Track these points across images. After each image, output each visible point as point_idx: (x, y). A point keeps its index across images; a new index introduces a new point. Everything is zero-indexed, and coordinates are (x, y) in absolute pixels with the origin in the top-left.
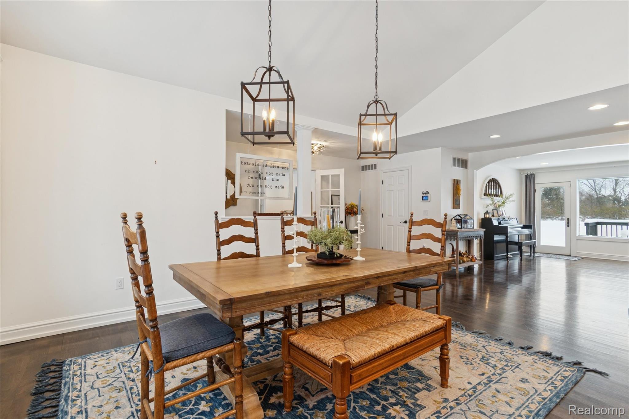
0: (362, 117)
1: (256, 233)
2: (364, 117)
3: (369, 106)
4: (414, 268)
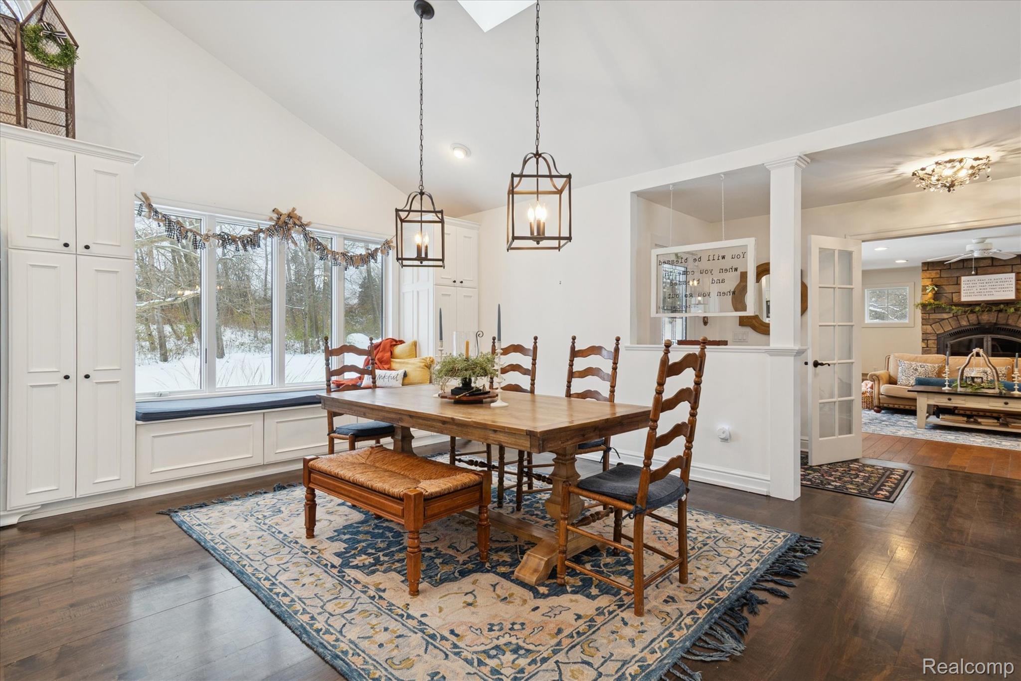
0: (515, 178)
1: (534, 364)
2: (519, 178)
3: (525, 162)
4: (451, 420)
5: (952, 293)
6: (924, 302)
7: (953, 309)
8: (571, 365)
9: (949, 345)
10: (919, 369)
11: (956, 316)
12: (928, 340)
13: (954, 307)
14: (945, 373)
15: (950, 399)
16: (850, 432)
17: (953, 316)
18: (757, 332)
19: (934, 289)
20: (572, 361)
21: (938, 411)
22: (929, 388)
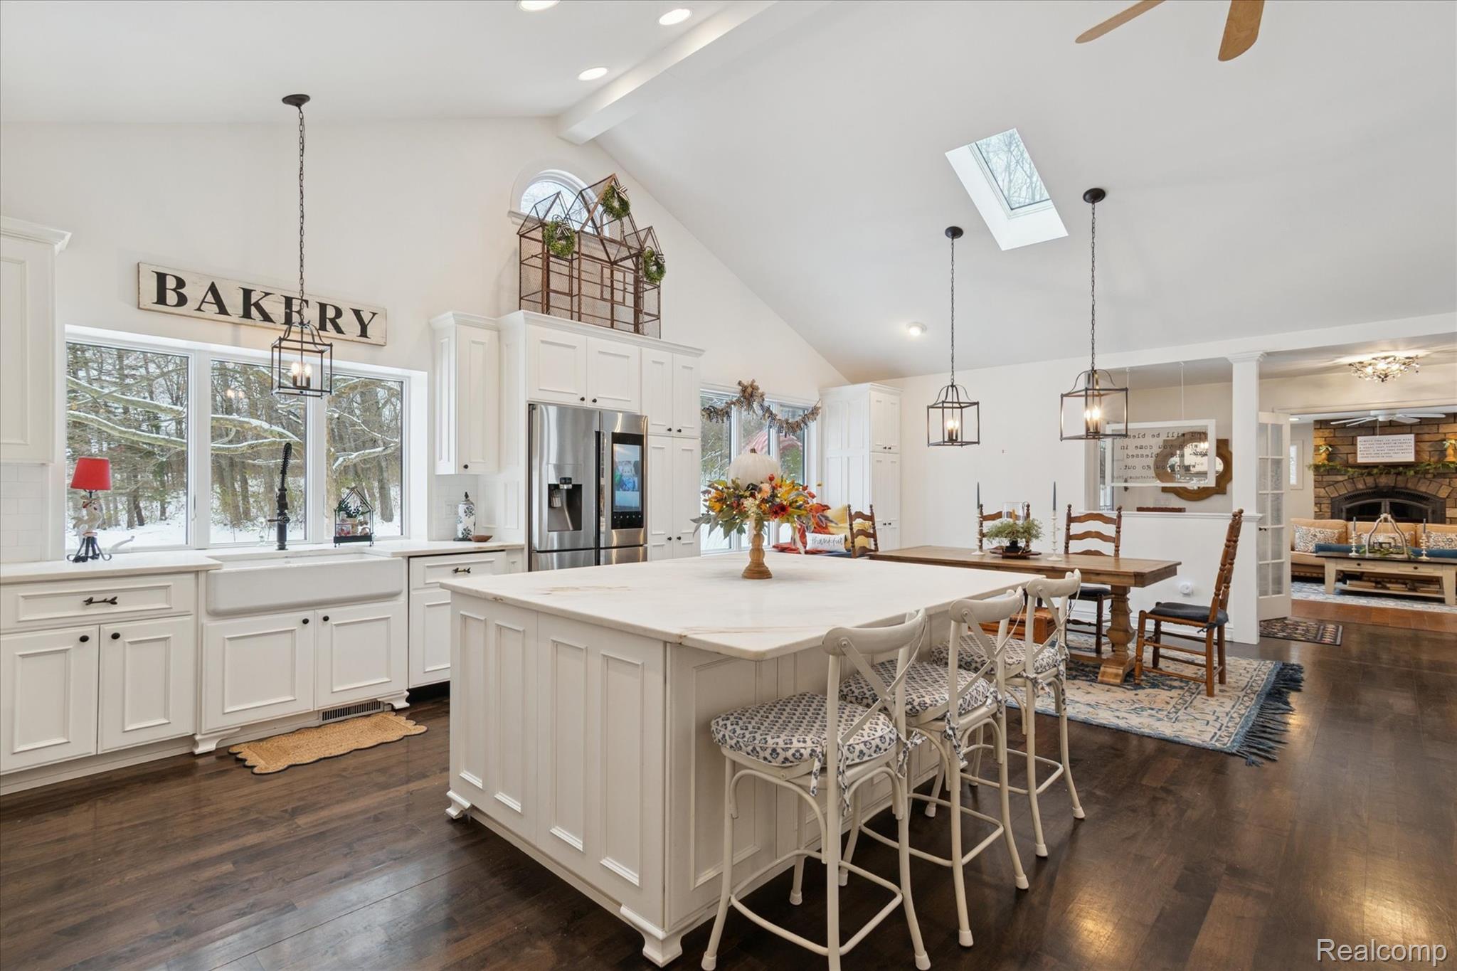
5: (1347, 454)
6: (1317, 463)
7: (1348, 471)
8: (1068, 529)
9: (1344, 510)
10: (1318, 534)
11: (1351, 479)
12: (1321, 504)
13: (1350, 469)
14: (1352, 538)
15: (1359, 565)
16: (1279, 592)
17: (1349, 479)
18: (1183, 498)
19: (1327, 449)
20: (1068, 526)
21: (1343, 577)
22: (1335, 554)
